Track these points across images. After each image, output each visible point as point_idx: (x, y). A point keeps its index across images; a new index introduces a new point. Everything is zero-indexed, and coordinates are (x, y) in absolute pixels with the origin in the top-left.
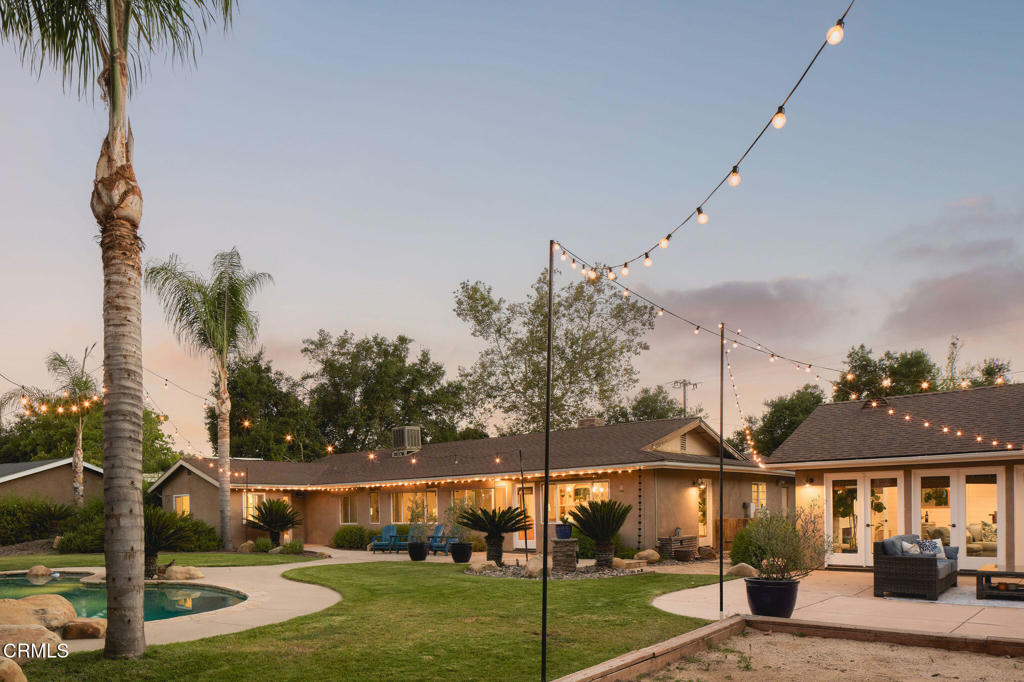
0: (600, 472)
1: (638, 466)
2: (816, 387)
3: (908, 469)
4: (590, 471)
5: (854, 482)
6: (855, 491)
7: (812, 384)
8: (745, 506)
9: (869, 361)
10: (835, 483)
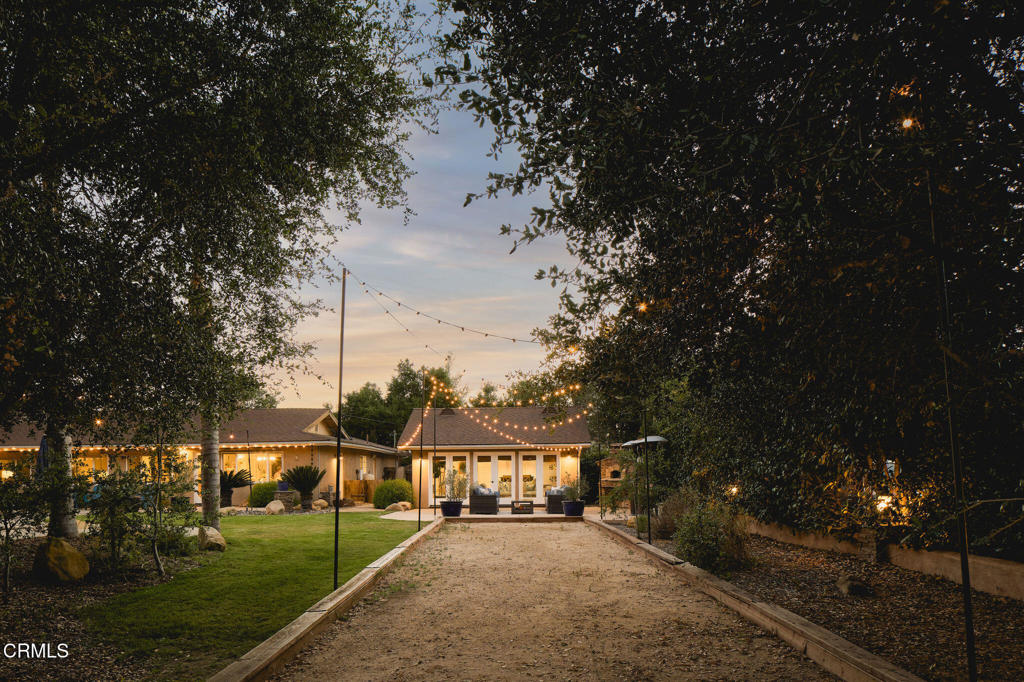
0: (280, 446)
1: (310, 444)
2: (374, 385)
3: (472, 452)
4: (272, 445)
5: (444, 458)
6: (444, 463)
7: (372, 382)
8: (357, 472)
9: (411, 371)
10: (435, 458)
